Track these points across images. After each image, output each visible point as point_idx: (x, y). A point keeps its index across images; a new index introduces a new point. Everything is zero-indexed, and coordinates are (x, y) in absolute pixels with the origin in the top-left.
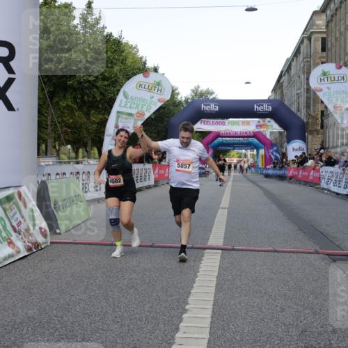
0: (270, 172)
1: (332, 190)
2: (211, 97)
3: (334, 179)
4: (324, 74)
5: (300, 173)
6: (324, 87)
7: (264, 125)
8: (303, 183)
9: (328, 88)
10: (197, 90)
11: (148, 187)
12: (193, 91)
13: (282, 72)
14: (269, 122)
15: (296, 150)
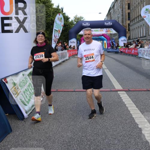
0: (110, 50)
1: (145, 58)
2: (82, 20)
3: (146, 53)
4: (147, 10)
5: (127, 51)
6: (147, 15)
7: (109, 31)
8: (128, 55)
9: (148, 16)
10: (76, 17)
11: (67, 60)
12: (74, 17)
13: (110, 8)
14: (111, 29)
15: (123, 41)
